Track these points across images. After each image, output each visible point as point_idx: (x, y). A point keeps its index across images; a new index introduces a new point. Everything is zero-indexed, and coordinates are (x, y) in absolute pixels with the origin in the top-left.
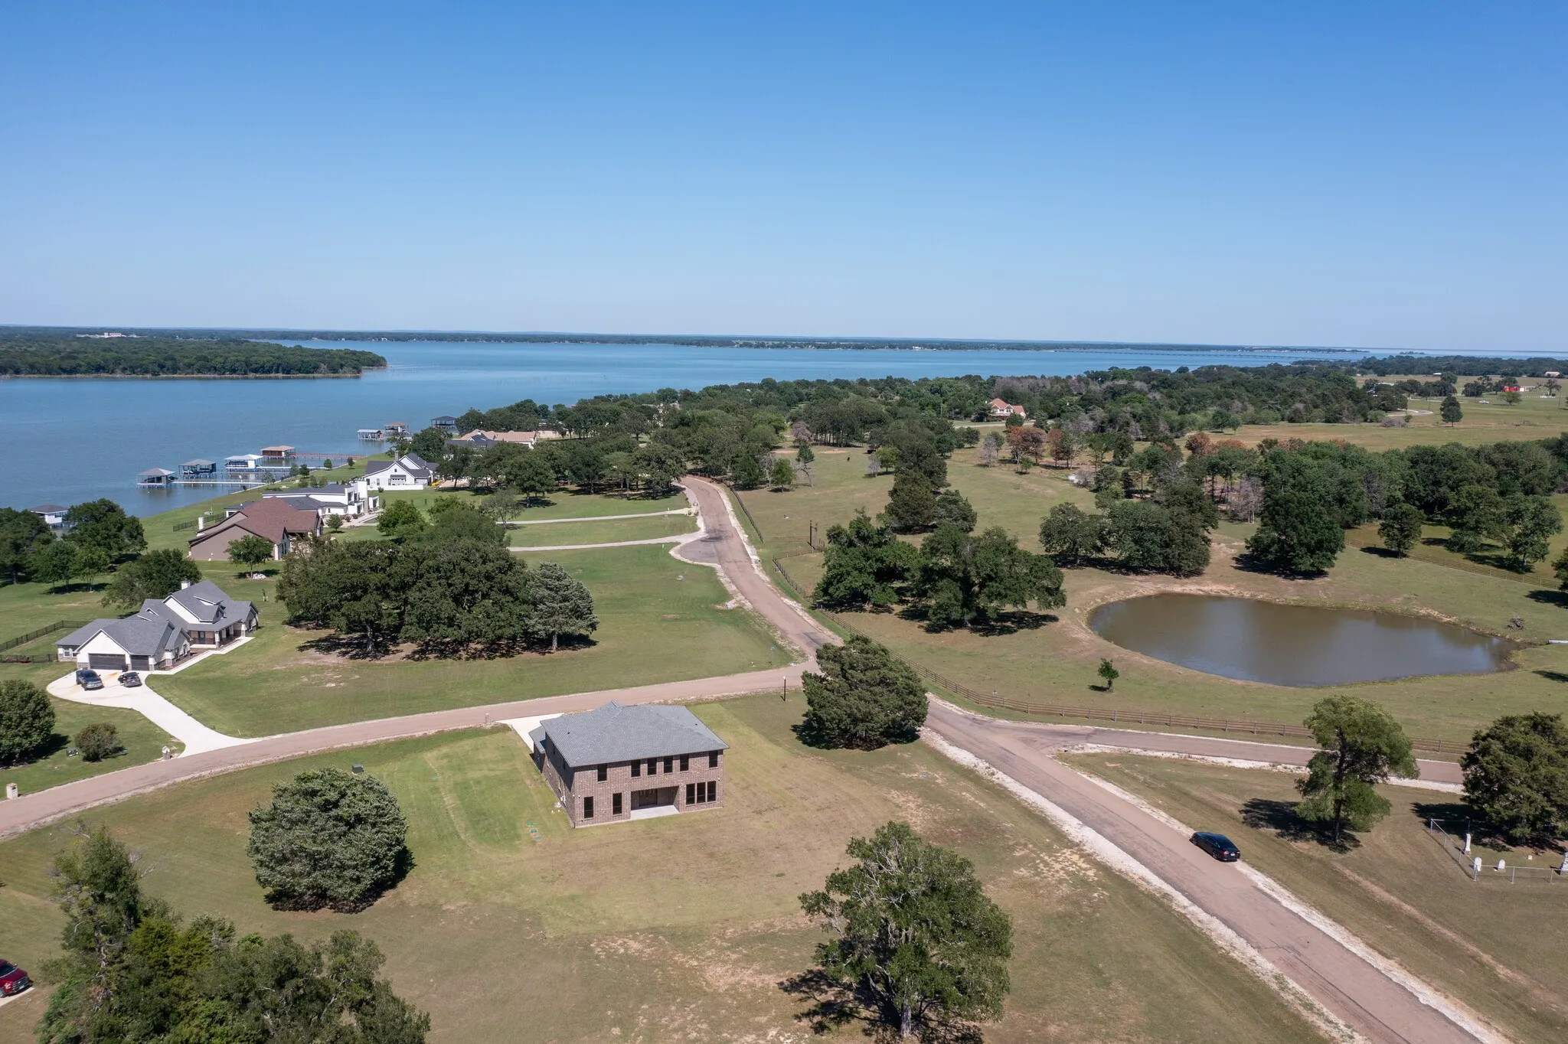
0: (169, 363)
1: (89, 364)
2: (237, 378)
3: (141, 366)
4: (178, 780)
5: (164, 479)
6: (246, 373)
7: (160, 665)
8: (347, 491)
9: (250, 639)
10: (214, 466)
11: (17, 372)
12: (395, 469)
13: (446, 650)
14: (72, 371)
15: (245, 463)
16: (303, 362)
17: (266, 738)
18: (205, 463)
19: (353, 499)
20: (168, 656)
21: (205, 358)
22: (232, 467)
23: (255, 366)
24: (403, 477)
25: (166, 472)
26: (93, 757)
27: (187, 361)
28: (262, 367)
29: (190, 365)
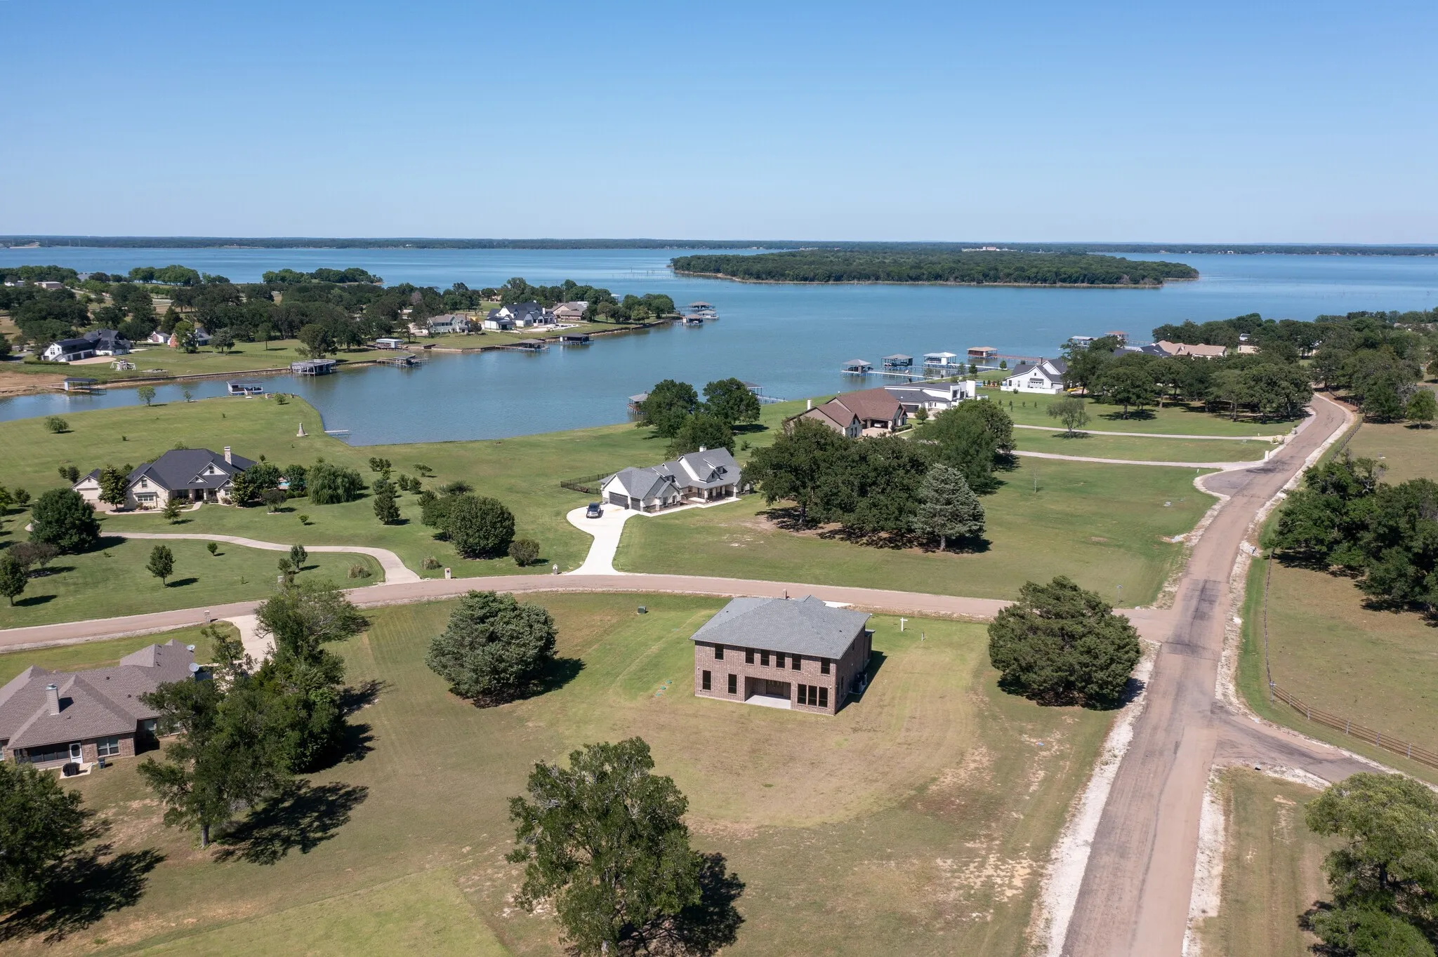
0: (992, 273)
1: (930, 273)
2: (1045, 287)
3: (969, 275)
4: (541, 590)
5: (860, 368)
6: (1055, 283)
7: (648, 508)
8: (952, 388)
9: (738, 499)
10: (910, 360)
11: (877, 278)
12: (1035, 373)
13: (851, 534)
14: (917, 278)
15: (939, 360)
16: (1108, 273)
17: (631, 574)
18: (902, 357)
19: (958, 396)
20: (657, 502)
21: (1022, 269)
22: (928, 363)
23: (1063, 276)
24: (1041, 381)
25: (863, 363)
26: (522, 564)
27: (1007, 271)
28: (1070, 277)
29: (1009, 275)
